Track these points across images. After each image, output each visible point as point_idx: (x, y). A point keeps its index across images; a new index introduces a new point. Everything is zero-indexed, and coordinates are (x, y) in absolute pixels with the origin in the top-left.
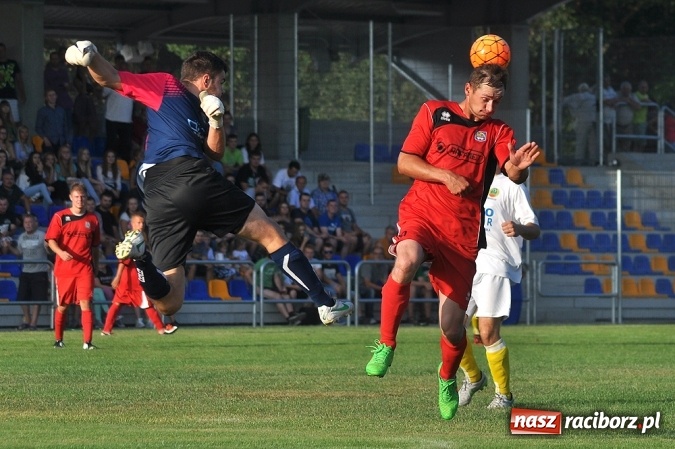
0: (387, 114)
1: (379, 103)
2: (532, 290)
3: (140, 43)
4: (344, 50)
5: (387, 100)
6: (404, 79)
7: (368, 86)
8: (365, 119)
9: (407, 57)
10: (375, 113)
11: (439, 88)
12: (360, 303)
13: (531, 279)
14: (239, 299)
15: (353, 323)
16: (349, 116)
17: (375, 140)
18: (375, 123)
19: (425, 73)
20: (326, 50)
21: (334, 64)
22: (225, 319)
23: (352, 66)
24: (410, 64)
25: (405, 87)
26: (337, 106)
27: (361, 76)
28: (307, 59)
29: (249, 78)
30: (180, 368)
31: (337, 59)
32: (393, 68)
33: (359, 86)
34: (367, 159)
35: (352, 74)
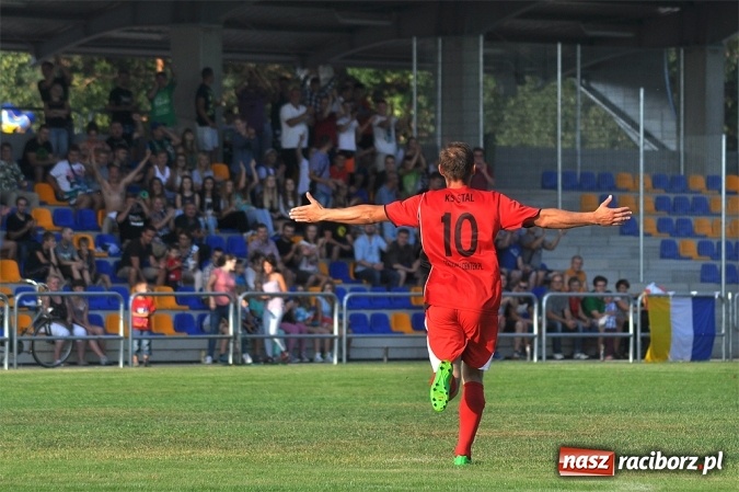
0: (574, 139)
1: (566, 128)
3: (321, 68)
4: (531, 73)
5: (575, 125)
6: (593, 103)
7: (556, 110)
8: (551, 144)
9: (598, 81)
10: (563, 138)
11: (630, 112)
12: (547, 338)
13: (727, 312)
15: (540, 358)
16: (535, 143)
17: (563, 167)
18: (563, 149)
19: (616, 97)
20: (510, 72)
21: (519, 88)
22: (408, 354)
23: (538, 90)
24: (600, 88)
25: (593, 112)
26: (524, 131)
27: (547, 99)
28: (492, 84)
29: (432, 102)
30: (364, 405)
31: (523, 83)
32: (582, 92)
33: (544, 110)
34: (555, 187)
35: (537, 98)
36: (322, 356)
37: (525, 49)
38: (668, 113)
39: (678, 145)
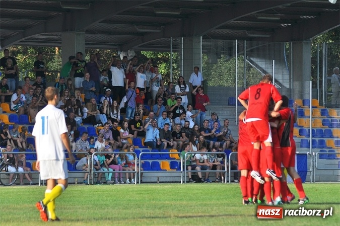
0: (243, 83)
1: (240, 78)
2: (313, 166)
3: (129, 51)
4: (224, 53)
5: (244, 77)
6: (252, 67)
7: (235, 70)
8: (232, 85)
9: (253, 57)
10: (238, 82)
11: (269, 71)
12: (231, 172)
13: (313, 161)
14: (175, 171)
15: (228, 181)
16: (225, 84)
18: (238, 87)
19: (262, 64)
20: (214, 53)
21: (218, 60)
22: (168, 180)
23: (227, 61)
24: (255, 60)
25: (252, 71)
26: (220, 80)
27: (231, 65)
28: (206, 58)
29: (179, 66)
30: (148, 202)
31: (220, 58)
32: (246, 62)
33: (230, 70)
34: (234, 104)
35: (227, 64)
36: (130, 181)
37: (221, 42)
38: (286, 72)
39: (290, 85)
